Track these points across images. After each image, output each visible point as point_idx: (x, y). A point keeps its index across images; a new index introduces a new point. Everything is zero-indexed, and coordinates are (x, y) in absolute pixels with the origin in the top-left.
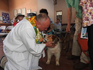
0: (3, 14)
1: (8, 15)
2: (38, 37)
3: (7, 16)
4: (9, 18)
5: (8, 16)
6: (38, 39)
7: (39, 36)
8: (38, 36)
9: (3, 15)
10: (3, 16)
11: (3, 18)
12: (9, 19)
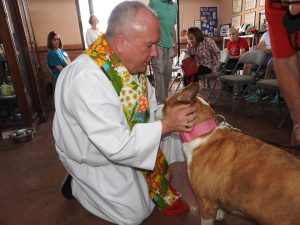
0: (201, 12)
1: (216, 11)
2: (128, 98)
3: (211, 15)
4: (216, 20)
5: (214, 14)
6: (130, 105)
7: (131, 92)
8: (127, 94)
9: (202, 15)
10: (202, 18)
11: (202, 22)
12: (215, 26)
